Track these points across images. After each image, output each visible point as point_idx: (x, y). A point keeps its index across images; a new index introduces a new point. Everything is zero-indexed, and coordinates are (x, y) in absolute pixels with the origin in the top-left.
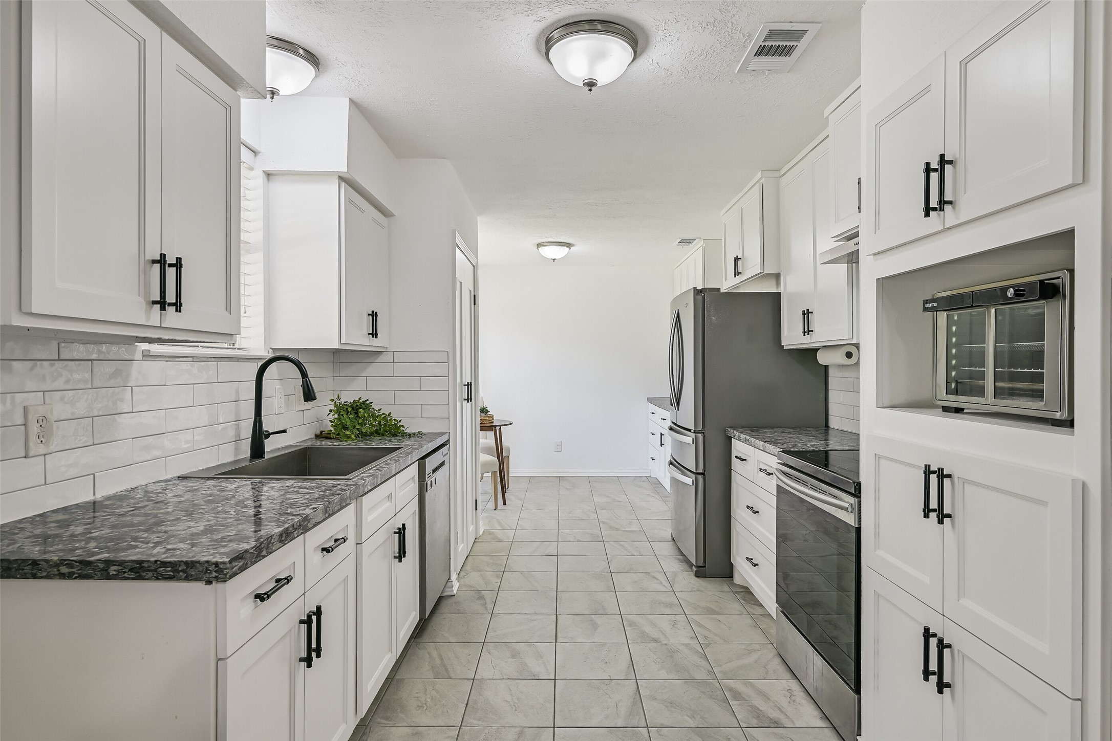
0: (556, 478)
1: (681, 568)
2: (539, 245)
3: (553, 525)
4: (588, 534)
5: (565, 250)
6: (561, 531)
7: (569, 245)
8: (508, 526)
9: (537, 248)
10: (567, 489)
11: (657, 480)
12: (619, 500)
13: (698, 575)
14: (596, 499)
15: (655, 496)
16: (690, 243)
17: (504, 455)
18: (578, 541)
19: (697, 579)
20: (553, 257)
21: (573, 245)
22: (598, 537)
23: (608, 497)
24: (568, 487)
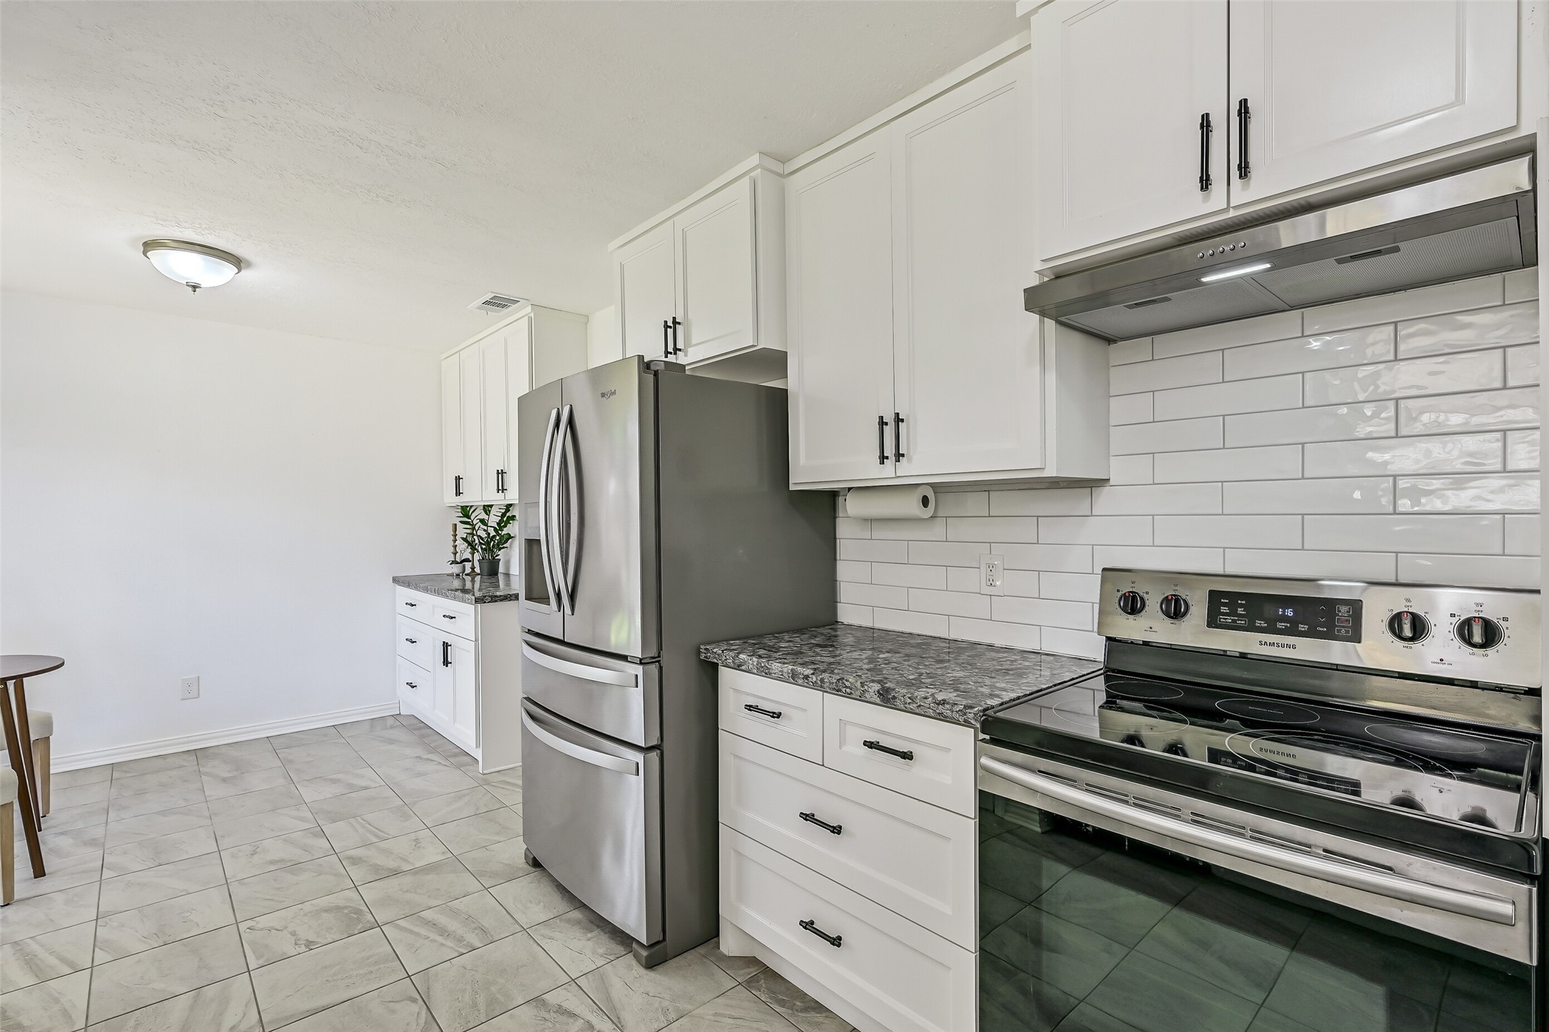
0: (185, 756)
1: (601, 951)
2: (149, 246)
3: (213, 911)
4: (326, 910)
5: (229, 270)
6: (250, 923)
7: (237, 262)
8: (63, 960)
9: (145, 253)
10: (224, 780)
11: (418, 722)
12: (363, 783)
13: (651, 964)
14: (309, 794)
15: (430, 756)
16: (504, 306)
17: (33, 738)
18: (309, 945)
19: (651, 975)
20: (195, 280)
21: (249, 265)
22: (359, 912)
23: (334, 781)
24: (226, 775)
